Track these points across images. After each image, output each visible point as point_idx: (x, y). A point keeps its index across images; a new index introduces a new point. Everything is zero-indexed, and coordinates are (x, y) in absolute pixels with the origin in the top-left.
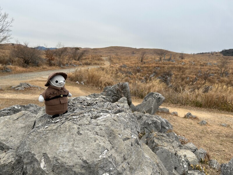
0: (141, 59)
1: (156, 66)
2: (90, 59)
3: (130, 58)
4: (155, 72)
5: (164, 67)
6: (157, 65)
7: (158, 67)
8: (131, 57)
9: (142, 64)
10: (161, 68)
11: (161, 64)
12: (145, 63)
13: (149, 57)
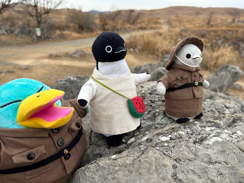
0: (207, 21)
1: (227, 30)
2: (146, 23)
3: (193, 20)
4: (224, 38)
5: (237, 31)
6: (229, 29)
7: (230, 30)
8: (195, 19)
9: (208, 28)
10: (233, 31)
11: (234, 27)
12: (212, 26)
13: (219, 18)
